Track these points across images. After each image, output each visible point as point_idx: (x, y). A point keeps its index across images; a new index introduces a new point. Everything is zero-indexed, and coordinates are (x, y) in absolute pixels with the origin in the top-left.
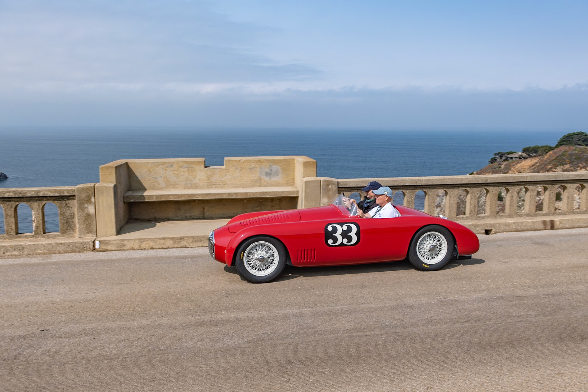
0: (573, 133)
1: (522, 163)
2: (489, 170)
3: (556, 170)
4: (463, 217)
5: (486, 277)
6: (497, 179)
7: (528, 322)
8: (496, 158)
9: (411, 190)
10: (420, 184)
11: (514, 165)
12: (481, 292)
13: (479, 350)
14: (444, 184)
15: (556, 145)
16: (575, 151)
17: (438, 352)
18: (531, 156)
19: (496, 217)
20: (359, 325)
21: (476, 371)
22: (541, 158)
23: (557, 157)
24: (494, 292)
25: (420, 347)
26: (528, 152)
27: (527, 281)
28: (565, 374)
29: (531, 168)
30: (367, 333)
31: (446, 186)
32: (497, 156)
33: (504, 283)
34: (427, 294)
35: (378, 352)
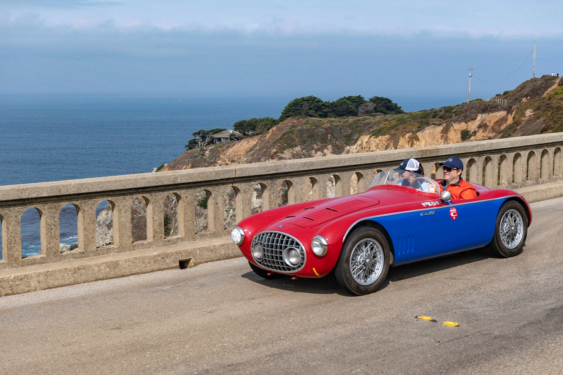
0: (302, 98)
1: (235, 146)
2: (188, 160)
3: (283, 156)
4: (143, 244)
5: (182, 340)
8: (197, 141)
11: (223, 151)
12: (175, 367)
14: (109, 190)
15: (280, 117)
18: (248, 136)
19: (194, 238)
22: (261, 137)
23: (284, 135)
26: (242, 129)
27: (244, 338)
29: (248, 154)
31: (111, 193)
32: (197, 138)
33: (209, 346)
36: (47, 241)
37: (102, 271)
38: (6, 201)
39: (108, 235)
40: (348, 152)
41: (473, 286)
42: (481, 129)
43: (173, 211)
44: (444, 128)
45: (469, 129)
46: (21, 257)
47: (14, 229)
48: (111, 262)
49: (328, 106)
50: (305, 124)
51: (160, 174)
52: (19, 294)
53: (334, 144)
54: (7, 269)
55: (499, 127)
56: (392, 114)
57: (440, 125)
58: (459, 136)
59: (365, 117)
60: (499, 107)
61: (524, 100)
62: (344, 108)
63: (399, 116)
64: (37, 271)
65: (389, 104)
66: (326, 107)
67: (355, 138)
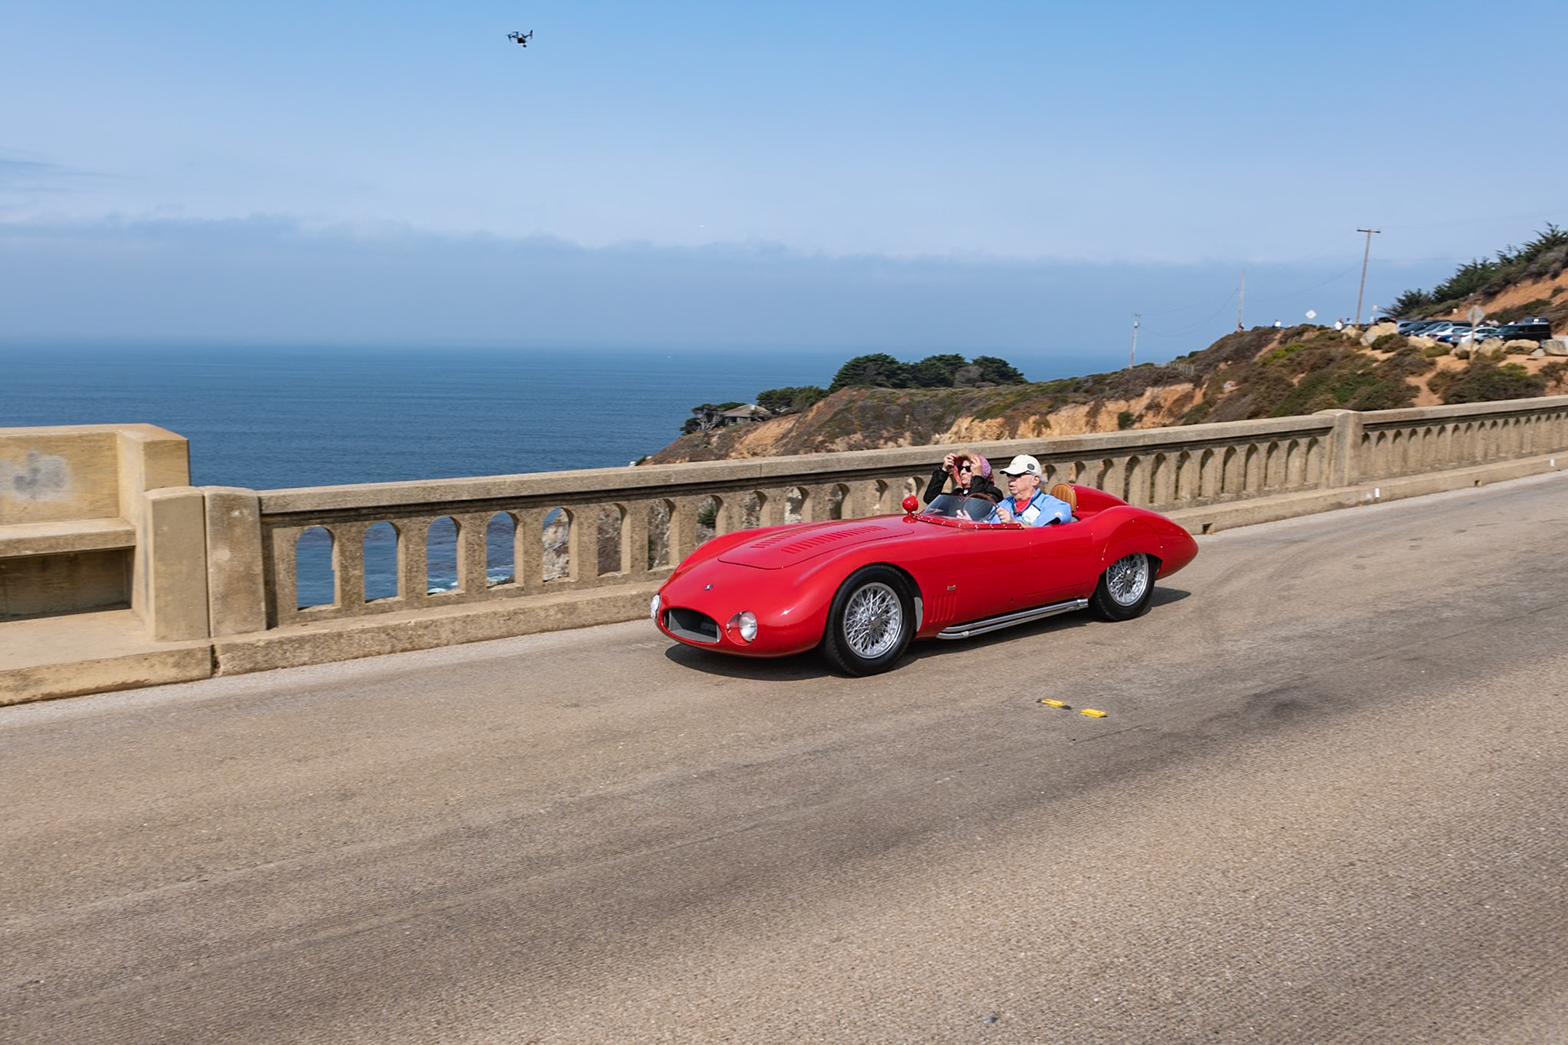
0: (866, 357)
1: (758, 431)
2: (683, 451)
3: (834, 447)
4: (614, 578)
5: (674, 725)
7: (773, 826)
8: (698, 421)
9: (476, 511)
11: (740, 438)
12: (662, 766)
13: (658, 918)
15: (831, 386)
16: (871, 400)
17: (555, 942)
18: (778, 414)
20: (337, 907)
21: (651, 973)
22: (800, 417)
23: (836, 414)
24: (693, 762)
25: (509, 936)
26: (770, 403)
27: (770, 725)
28: (852, 937)
29: (781, 442)
30: (360, 926)
31: (568, 497)
32: (700, 416)
33: (716, 737)
34: (526, 791)
35: (393, 974)
36: (468, 570)
37: (551, 618)
38: (405, 506)
39: (557, 565)
40: (937, 443)
41: (1130, 657)
42: (1150, 411)
43: (658, 531)
44: (1092, 409)
45: (1131, 411)
47: (417, 548)
48: (565, 604)
49: (907, 369)
50: (869, 398)
51: (642, 469)
52: (422, 649)
53: (915, 430)
54: (404, 612)
55: (1182, 408)
56: (1007, 384)
57: (1084, 404)
58: (1115, 421)
59: (966, 388)
60: (1181, 377)
61: (1222, 366)
62: (932, 375)
63: (1019, 388)
64: (451, 615)
65: (1003, 368)
66: (904, 371)
67: (948, 421)
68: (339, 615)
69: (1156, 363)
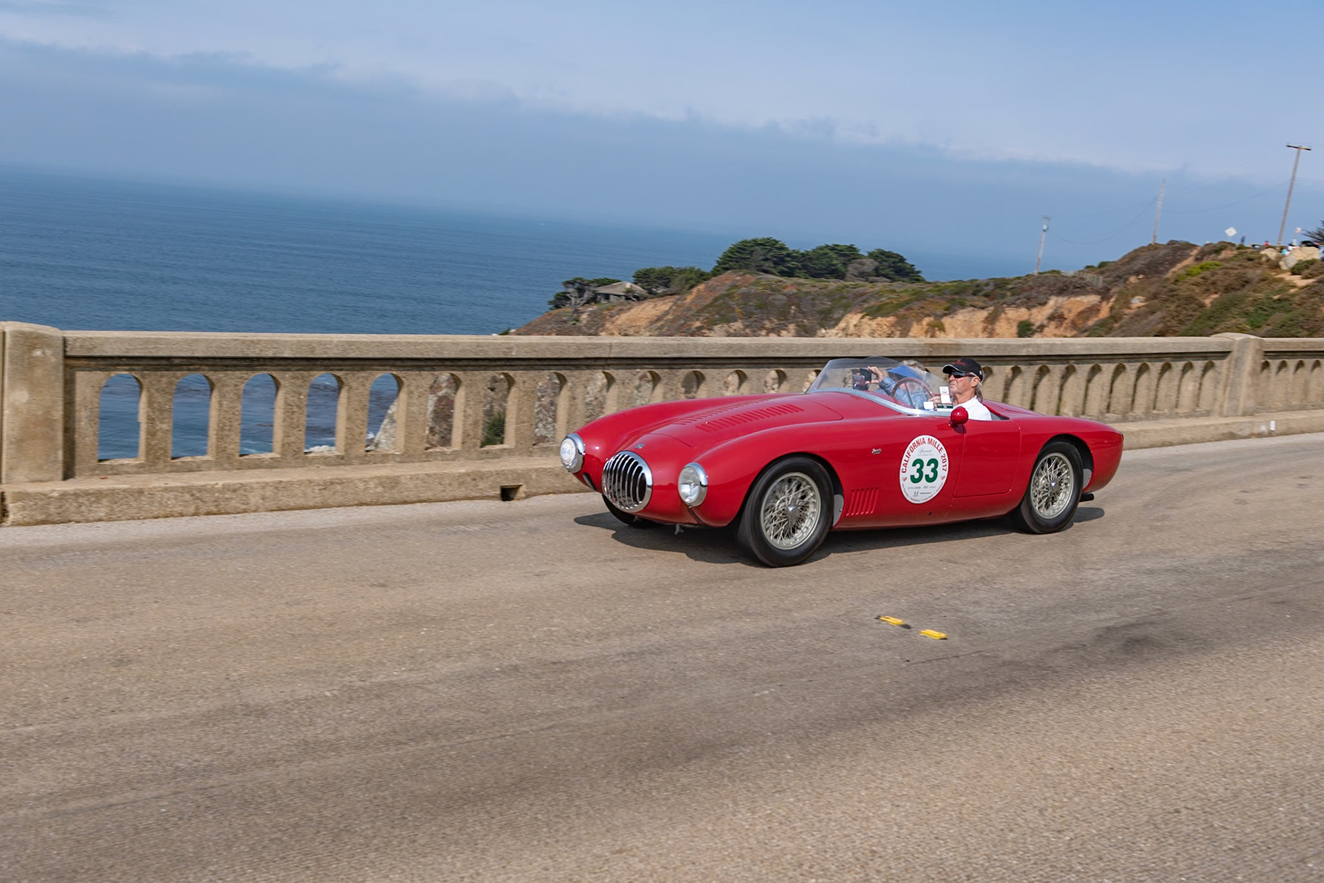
0: (754, 240)
1: (632, 311)
2: (549, 327)
3: (711, 332)
4: (443, 453)
5: (484, 614)
6: (537, 349)
7: (571, 728)
8: (568, 295)
9: (298, 370)
10: (325, 356)
11: (611, 316)
12: (464, 657)
13: (432, 815)
15: (714, 269)
16: (755, 288)
17: (318, 832)
18: (655, 295)
19: (531, 452)
20: (93, 778)
21: (414, 872)
22: (678, 300)
23: (716, 299)
24: (498, 655)
25: (271, 821)
26: (648, 282)
27: (586, 621)
28: (635, 850)
29: (654, 325)
30: (114, 800)
31: (400, 363)
32: (571, 290)
33: (527, 630)
34: (314, 671)
35: (140, 851)
36: (284, 432)
37: (371, 491)
38: (221, 358)
40: (822, 336)
41: (983, 578)
42: (1052, 323)
44: (990, 314)
45: (1032, 321)
46: (237, 454)
47: (231, 405)
48: (387, 477)
49: (796, 257)
50: (753, 284)
52: (228, 513)
53: (800, 324)
54: (213, 472)
55: (1085, 322)
56: (903, 281)
57: (983, 308)
58: (1014, 330)
59: (858, 282)
60: (1089, 288)
61: (1133, 279)
62: (823, 264)
63: (916, 286)
64: (263, 480)
65: (900, 264)
66: (794, 258)
67: (836, 316)
68: (142, 470)
69: (1063, 271)
